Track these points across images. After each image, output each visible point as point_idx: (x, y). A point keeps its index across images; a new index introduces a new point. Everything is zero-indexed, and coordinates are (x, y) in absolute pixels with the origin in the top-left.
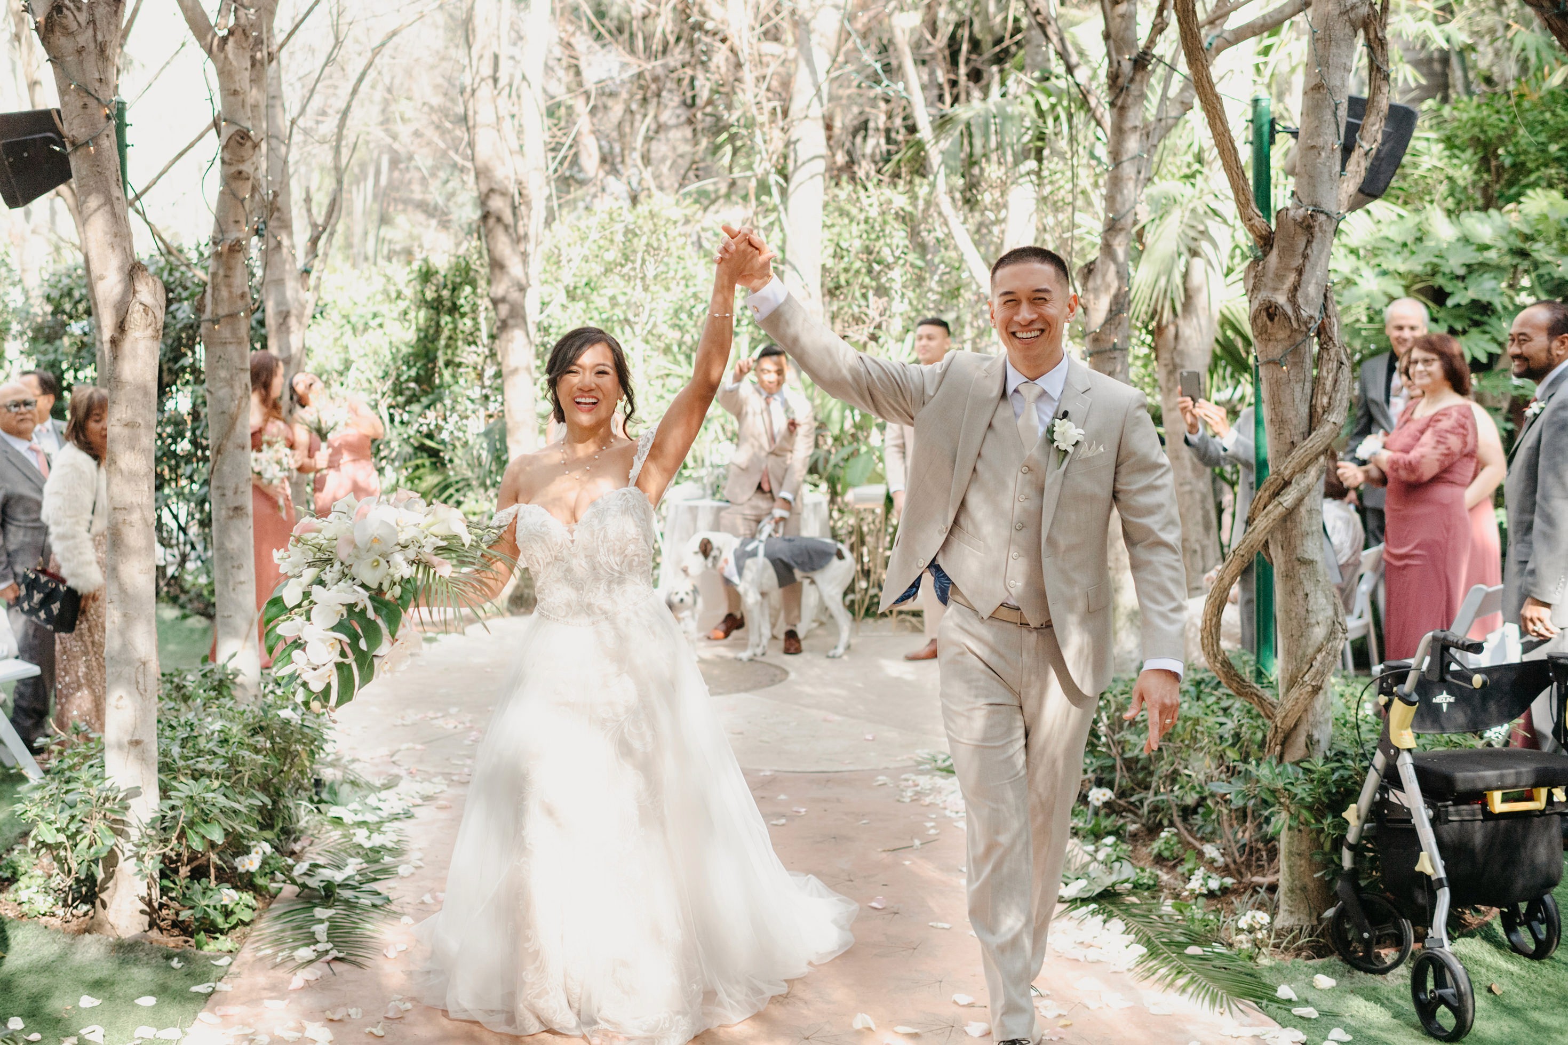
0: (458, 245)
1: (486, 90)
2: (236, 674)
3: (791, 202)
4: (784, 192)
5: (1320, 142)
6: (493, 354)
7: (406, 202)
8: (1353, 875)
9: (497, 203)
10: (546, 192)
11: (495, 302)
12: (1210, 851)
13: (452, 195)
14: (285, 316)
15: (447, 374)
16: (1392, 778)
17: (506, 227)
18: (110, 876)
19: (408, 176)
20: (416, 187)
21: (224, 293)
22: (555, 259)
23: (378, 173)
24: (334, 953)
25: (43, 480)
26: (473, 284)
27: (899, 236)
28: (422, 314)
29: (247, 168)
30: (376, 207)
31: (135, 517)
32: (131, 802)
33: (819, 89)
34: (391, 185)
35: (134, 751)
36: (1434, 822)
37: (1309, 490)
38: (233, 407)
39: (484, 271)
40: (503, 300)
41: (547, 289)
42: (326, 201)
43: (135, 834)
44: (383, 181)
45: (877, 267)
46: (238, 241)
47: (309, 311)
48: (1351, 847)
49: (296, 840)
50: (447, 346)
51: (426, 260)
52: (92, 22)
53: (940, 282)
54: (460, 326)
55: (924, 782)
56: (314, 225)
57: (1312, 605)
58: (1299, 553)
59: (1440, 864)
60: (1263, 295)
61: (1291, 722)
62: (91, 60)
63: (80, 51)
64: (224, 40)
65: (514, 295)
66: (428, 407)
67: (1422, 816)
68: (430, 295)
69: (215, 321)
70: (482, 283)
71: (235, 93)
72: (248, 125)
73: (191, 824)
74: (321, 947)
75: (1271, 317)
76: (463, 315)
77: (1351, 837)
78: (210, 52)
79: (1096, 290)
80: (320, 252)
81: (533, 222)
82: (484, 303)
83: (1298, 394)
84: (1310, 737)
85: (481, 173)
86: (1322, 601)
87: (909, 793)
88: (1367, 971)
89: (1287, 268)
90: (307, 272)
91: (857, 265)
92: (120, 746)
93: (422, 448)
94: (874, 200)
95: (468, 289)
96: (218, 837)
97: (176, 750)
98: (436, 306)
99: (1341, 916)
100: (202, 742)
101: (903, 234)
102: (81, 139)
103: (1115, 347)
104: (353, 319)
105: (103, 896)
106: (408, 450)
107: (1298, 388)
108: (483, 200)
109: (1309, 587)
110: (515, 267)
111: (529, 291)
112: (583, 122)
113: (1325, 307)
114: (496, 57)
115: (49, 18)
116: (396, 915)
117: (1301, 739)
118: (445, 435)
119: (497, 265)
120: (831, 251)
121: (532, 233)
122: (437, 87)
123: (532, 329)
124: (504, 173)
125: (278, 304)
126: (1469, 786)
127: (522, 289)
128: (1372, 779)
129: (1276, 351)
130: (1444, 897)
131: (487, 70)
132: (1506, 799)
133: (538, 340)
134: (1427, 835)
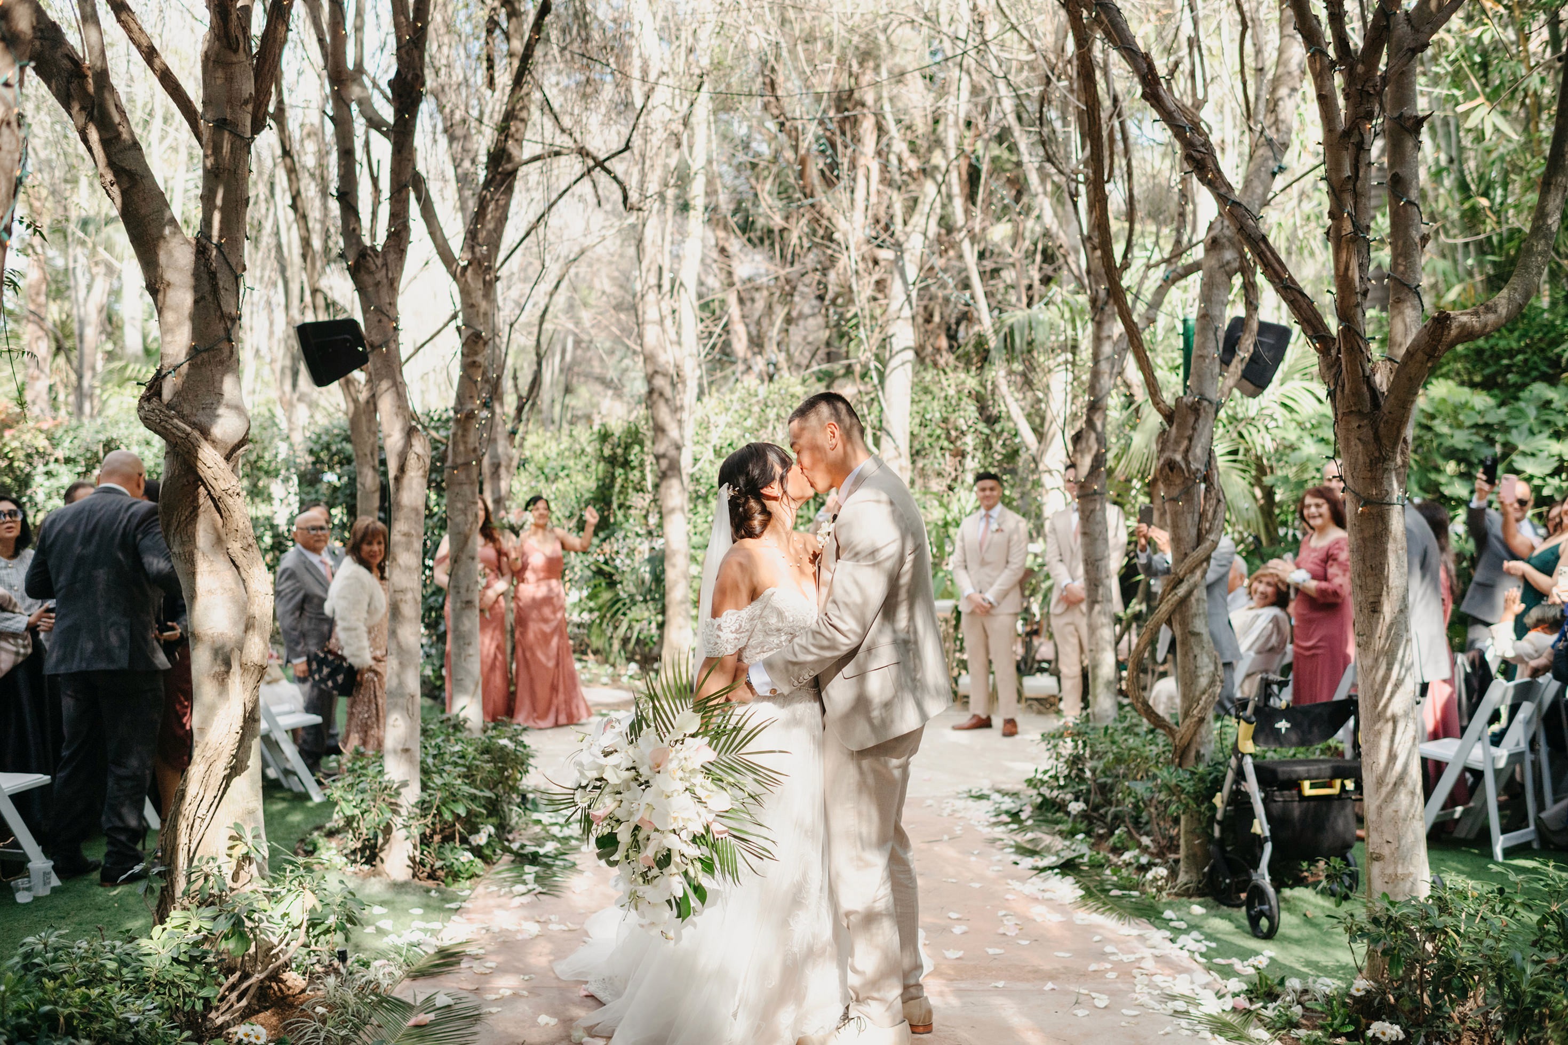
0: (630, 412)
1: (652, 296)
2: (465, 721)
3: (888, 383)
4: (882, 376)
5: (1205, 352)
6: (655, 500)
7: (587, 376)
8: (1221, 842)
9: (659, 382)
10: (698, 373)
11: (658, 457)
12: (1146, 841)
13: (625, 370)
14: (496, 467)
15: (620, 514)
16: (1240, 775)
17: (667, 401)
18: (386, 841)
19: (589, 354)
20: (596, 363)
21: (462, 448)
22: (705, 425)
23: (564, 352)
24: (540, 889)
25: (329, 584)
26: (641, 444)
27: (971, 410)
28: (602, 466)
29: (479, 359)
30: (562, 378)
31: (409, 596)
32: (402, 790)
33: (909, 296)
34: (575, 362)
35: (405, 756)
36: (1264, 801)
37: (1196, 586)
38: (467, 528)
39: (650, 434)
40: (664, 456)
41: (698, 448)
42: (530, 379)
43: (404, 812)
44: (568, 357)
45: (953, 433)
46: (473, 411)
47: (515, 463)
48: (1219, 823)
49: (510, 832)
50: (620, 492)
51: (604, 425)
52: (385, 265)
53: (1004, 445)
54: (631, 477)
55: (960, 804)
56: (520, 398)
57: (1199, 663)
58: (1190, 628)
59: (1267, 827)
60: (1167, 454)
61: (1185, 741)
62: (384, 291)
63: (378, 284)
64: (465, 268)
65: (672, 452)
66: (604, 540)
67: (1257, 797)
68: (607, 452)
69: (454, 467)
70: (648, 443)
71: (472, 306)
72: (481, 328)
73: (444, 802)
74: (530, 887)
75: (1171, 469)
76: (633, 468)
77: (1219, 816)
78: (455, 277)
79: (1082, 453)
80: (524, 417)
81: (688, 396)
82: (649, 459)
83: (1189, 522)
84: (1198, 752)
85: (649, 358)
86: (1206, 660)
87: (948, 811)
88: (1229, 906)
89: (1182, 437)
90: (513, 433)
91: (939, 431)
92: (395, 752)
93: (599, 572)
94: (952, 381)
95: (637, 448)
96: (462, 812)
97: (430, 761)
98: (612, 461)
99: (1212, 869)
100: (447, 757)
101: (973, 408)
102: (377, 343)
103: (1095, 492)
104: (546, 471)
105: (382, 855)
106: (588, 573)
107: (1189, 517)
108: (649, 379)
109: (1197, 650)
110: (673, 431)
111: (684, 450)
112: (734, 310)
113: (1209, 462)
114: (660, 268)
115: (357, 263)
116: (581, 872)
117: (1193, 754)
118: (618, 562)
119: (659, 429)
120: (917, 420)
121: (686, 403)
122: (613, 279)
123: (686, 479)
124: (666, 358)
125: (492, 457)
126: (1286, 777)
127: (678, 448)
128: (1230, 775)
129: (1175, 492)
130: (1268, 848)
131: (653, 281)
132: (1313, 786)
133: (691, 488)
134: (1259, 808)
